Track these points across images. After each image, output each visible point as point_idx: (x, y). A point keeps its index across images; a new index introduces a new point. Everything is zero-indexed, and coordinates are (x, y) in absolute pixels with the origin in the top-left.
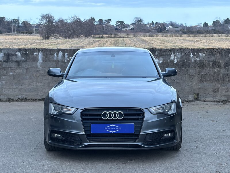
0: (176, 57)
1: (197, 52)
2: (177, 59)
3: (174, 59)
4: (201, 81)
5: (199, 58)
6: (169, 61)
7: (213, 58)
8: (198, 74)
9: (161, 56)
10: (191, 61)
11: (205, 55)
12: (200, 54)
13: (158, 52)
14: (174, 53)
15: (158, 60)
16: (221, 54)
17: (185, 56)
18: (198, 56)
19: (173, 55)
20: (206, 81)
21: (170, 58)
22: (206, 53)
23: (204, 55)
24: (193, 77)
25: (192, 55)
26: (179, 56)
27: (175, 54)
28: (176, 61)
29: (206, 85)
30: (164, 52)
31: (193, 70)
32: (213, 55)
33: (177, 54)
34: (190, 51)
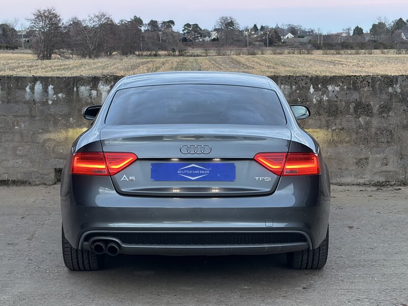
1: (322, 83)
4: (331, 143)
5: (327, 96)
7: (355, 96)
10: (312, 101)
11: (339, 90)
12: (330, 88)
16: (373, 86)
17: (298, 91)
18: (325, 92)
20: (341, 142)
22: (341, 84)
23: (337, 89)
25: (312, 90)
29: (341, 151)
32: (356, 89)
34: (309, 81)
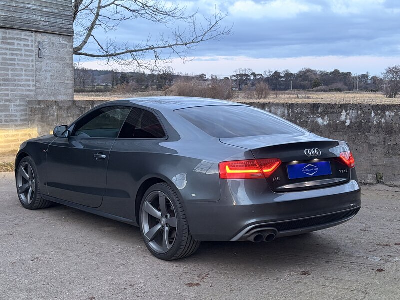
0: (348, 117)
1: (382, 109)
2: (350, 119)
3: (346, 119)
4: (387, 155)
5: (385, 120)
6: (338, 122)
8: (383, 143)
9: (327, 114)
10: (373, 123)
12: (387, 113)
13: (322, 108)
14: (346, 111)
15: (322, 120)
17: (363, 115)
18: (384, 116)
19: (345, 114)
20: (395, 154)
21: (340, 118)
22: (396, 111)
23: (393, 114)
24: (374, 147)
25: (373, 115)
26: (354, 116)
27: (348, 112)
28: (348, 123)
29: (395, 161)
30: (331, 108)
31: (375, 137)
33: (351, 111)
34: (371, 108)
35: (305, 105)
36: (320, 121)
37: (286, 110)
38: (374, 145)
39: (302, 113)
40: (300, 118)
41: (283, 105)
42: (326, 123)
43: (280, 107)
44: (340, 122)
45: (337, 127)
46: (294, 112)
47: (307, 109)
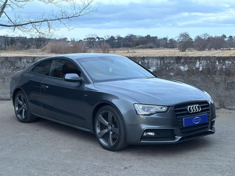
0: (201, 65)
1: (223, 60)
2: (202, 66)
3: (200, 66)
4: (227, 89)
5: (225, 66)
8: (224, 82)
9: (186, 63)
10: (217, 68)
11: (231, 63)
12: (227, 62)
13: (183, 59)
14: (199, 61)
15: (183, 67)
17: (210, 64)
18: (224, 64)
19: (199, 63)
20: (232, 89)
21: (195, 66)
22: (232, 60)
23: (230, 62)
24: (218, 84)
25: (217, 63)
26: (204, 64)
27: (201, 61)
28: (201, 69)
29: (232, 93)
30: (190, 59)
31: (219, 77)
33: (203, 61)
34: (216, 59)
35: (171, 58)
36: (182, 68)
37: (159, 61)
38: (218, 83)
39: (170, 63)
40: (169, 66)
41: (157, 58)
42: (186, 69)
43: (155, 59)
44: (195, 68)
45: (194, 72)
46: (165, 62)
47: (173, 60)
